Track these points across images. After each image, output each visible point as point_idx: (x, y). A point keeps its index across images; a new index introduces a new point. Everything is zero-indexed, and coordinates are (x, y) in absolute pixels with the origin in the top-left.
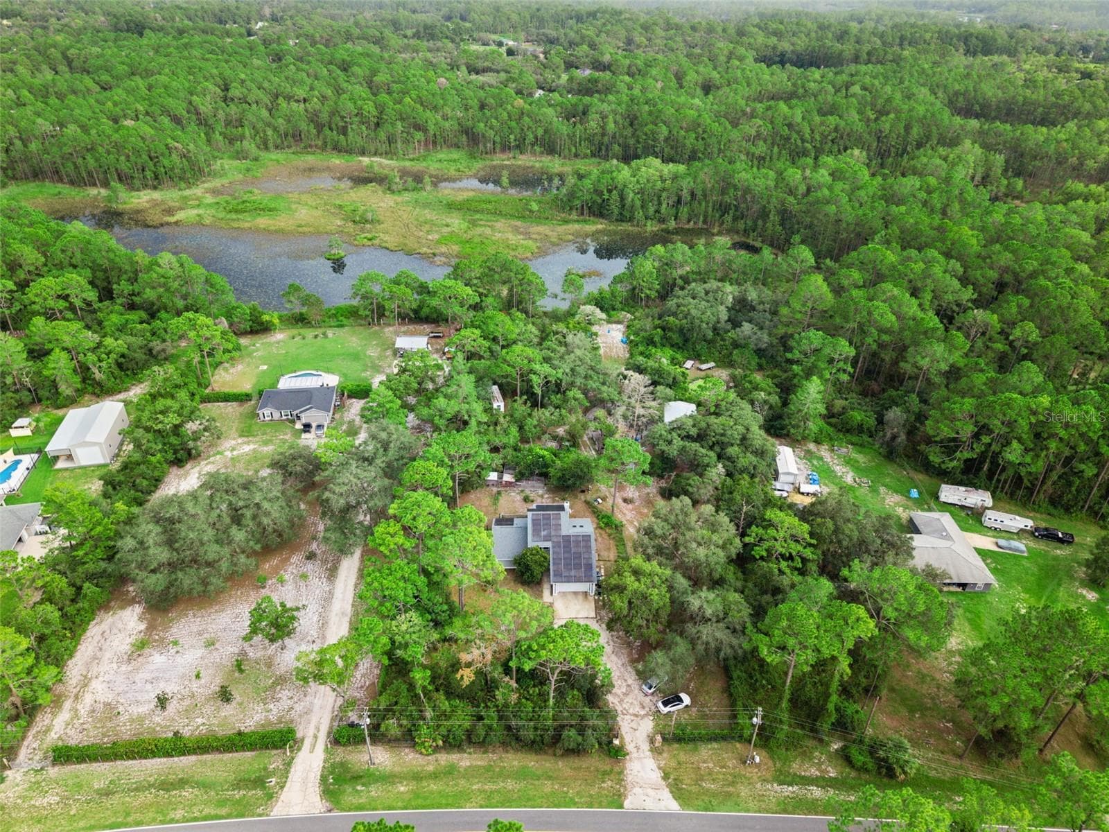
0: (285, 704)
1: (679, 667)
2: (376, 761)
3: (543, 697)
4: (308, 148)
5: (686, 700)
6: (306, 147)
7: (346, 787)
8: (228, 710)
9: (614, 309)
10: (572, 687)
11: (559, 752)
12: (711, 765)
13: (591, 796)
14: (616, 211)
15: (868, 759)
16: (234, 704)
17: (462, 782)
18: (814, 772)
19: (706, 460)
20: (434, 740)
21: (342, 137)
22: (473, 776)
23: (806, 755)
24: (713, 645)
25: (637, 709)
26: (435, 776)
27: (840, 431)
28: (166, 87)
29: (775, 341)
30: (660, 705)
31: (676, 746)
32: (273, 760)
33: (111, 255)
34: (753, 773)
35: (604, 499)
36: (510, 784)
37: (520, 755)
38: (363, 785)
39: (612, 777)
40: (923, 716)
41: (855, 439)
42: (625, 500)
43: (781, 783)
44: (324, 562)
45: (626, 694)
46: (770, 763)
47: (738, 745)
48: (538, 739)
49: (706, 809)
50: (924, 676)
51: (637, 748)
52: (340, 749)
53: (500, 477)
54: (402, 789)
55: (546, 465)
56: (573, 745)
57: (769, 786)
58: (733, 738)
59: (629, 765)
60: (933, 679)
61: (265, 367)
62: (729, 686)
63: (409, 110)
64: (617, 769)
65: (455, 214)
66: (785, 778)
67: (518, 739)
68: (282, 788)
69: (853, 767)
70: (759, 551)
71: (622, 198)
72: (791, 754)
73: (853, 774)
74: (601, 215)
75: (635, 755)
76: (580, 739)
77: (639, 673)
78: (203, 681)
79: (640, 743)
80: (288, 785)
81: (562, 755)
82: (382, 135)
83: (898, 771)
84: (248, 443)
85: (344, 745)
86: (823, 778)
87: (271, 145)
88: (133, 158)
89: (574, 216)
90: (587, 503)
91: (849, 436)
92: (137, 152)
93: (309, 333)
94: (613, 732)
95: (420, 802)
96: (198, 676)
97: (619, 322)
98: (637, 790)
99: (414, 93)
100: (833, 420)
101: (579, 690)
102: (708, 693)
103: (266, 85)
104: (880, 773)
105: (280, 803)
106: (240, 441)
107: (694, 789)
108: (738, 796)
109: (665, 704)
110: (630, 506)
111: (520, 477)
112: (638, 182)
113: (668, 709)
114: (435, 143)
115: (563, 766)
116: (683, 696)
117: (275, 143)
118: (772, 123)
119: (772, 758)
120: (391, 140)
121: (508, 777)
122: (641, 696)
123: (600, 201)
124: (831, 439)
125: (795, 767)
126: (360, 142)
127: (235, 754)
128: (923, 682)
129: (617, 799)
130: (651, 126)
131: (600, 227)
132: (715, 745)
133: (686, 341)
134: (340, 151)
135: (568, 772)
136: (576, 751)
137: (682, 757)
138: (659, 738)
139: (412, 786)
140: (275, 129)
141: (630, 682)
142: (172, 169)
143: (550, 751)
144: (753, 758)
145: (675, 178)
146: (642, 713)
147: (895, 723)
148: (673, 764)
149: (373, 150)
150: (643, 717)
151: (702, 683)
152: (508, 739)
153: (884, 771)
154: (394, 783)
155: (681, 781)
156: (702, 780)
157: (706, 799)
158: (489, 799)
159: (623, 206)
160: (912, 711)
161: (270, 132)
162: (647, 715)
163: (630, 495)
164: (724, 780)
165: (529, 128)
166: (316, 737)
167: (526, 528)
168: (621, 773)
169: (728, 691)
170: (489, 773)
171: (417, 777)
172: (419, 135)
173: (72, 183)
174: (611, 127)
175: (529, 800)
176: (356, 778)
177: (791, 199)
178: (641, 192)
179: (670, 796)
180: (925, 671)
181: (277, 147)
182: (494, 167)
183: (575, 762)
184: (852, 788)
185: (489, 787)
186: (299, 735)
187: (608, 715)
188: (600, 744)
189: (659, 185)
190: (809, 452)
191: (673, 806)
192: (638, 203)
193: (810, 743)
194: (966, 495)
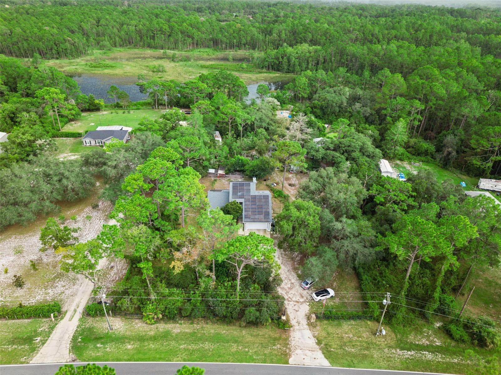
0: (59, 289)
1: (327, 268)
2: (115, 328)
3: (234, 287)
4: (136, 46)
5: (332, 293)
6: (135, 46)
7: (90, 344)
8: (20, 292)
9: (284, 104)
10: (254, 282)
11: (244, 324)
12: (351, 336)
13: (265, 355)
14: (286, 67)
15: (464, 333)
16: (25, 289)
17: (173, 343)
18: (425, 342)
19: (339, 160)
20: (156, 314)
21: (152, 40)
22: (182, 340)
23: (418, 330)
24: (351, 253)
25: (298, 298)
26: (154, 339)
27: (413, 155)
28: (69, 19)
29: (374, 112)
30: (314, 295)
31: (325, 322)
32: (43, 325)
33: (17, 70)
34: (381, 341)
35: (277, 184)
36: (207, 345)
37: (216, 326)
38: (102, 343)
39: (281, 341)
40: (494, 306)
41: (423, 158)
42: (290, 185)
43: (402, 349)
44: (104, 211)
45: (290, 289)
46: (393, 335)
47: (369, 323)
48: (229, 315)
49: (349, 366)
50: (490, 282)
51: (299, 323)
52: (90, 320)
53: (217, 171)
54: (129, 347)
55: (243, 165)
56: (252, 318)
57: (394, 351)
58: (366, 318)
59: (292, 334)
60: (497, 284)
61: (93, 124)
62: (360, 285)
63: (185, 29)
64: (284, 336)
65: (204, 69)
66: (404, 346)
67: (215, 315)
68: (43, 344)
69: (453, 339)
70: (380, 199)
71: (289, 60)
72: (408, 329)
73: (453, 344)
74: (278, 70)
75: (297, 327)
76: (258, 314)
77: (299, 276)
78: (9, 275)
79: (300, 320)
80: (48, 342)
81: (245, 327)
82: (172, 39)
83: (489, 341)
84: (74, 155)
85: (93, 317)
86: (432, 346)
87: (117, 44)
88: (46, 43)
89: (264, 70)
90: (267, 185)
91: (419, 157)
92: (49, 41)
93: (120, 112)
94: (281, 311)
95: (141, 356)
96: (6, 272)
97: (287, 110)
98: (298, 351)
99: (188, 22)
100: (410, 149)
101: (258, 284)
102: (346, 289)
103: (118, 20)
104: (473, 344)
105: (39, 355)
106: (70, 154)
107: (340, 351)
108: (372, 357)
109: (318, 294)
110: (293, 188)
111: (229, 172)
112: (297, 53)
113: (319, 298)
114: (197, 44)
115: (247, 334)
116: (329, 290)
117: (120, 43)
118: (363, 33)
119: (395, 332)
120: (176, 42)
121: (207, 340)
122: (300, 290)
123: (277, 63)
124: (409, 159)
125: (411, 338)
126: (161, 43)
127: (17, 321)
128: (490, 286)
129: (284, 357)
130: (303, 34)
131: (277, 75)
132: (353, 322)
133: (324, 114)
134: (151, 48)
135: (249, 338)
136: (255, 323)
137: (331, 329)
138: (314, 316)
139: (137, 345)
140: (120, 37)
141: (293, 281)
142: (66, 49)
143: (237, 324)
144: (381, 331)
145: (316, 51)
146: (302, 300)
147: (477, 311)
148: (324, 334)
149: (167, 47)
150: (302, 303)
151: (342, 283)
152: (208, 315)
153: (476, 342)
154: (124, 343)
155: (330, 346)
156: (345, 345)
157: (349, 359)
158: (190, 356)
159: (289, 65)
160: (487, 303)
161: (117, 39)
162: (305, 302)
163: (293, 182)
164: (361, 346)
165: (244, 37)
166: (75, 311)
167: (229, 193)
168: (287, 339)
169: (360, 288)
170: (194, 338)
171: (141, 339)
172: (190, 40)
173: (17, 56)
174: (283, 35)
175: (220, 356)
176: (98, 339)
177: (376, 58)
178: (298, 58)
179: (323, 356)
180: (491, 279)
181: (121, 46)
182: (226, 54)
183: (254, 331)
184: (454, 353)
185: (192, 347)
186: (64, 309)
187: (279, 300)
188: (272, 319)
189: (308, 54)
190: (397, 164)
191: (325, 363)
192: (297, 63)
193: (420, 322)
194: (496, 183)
